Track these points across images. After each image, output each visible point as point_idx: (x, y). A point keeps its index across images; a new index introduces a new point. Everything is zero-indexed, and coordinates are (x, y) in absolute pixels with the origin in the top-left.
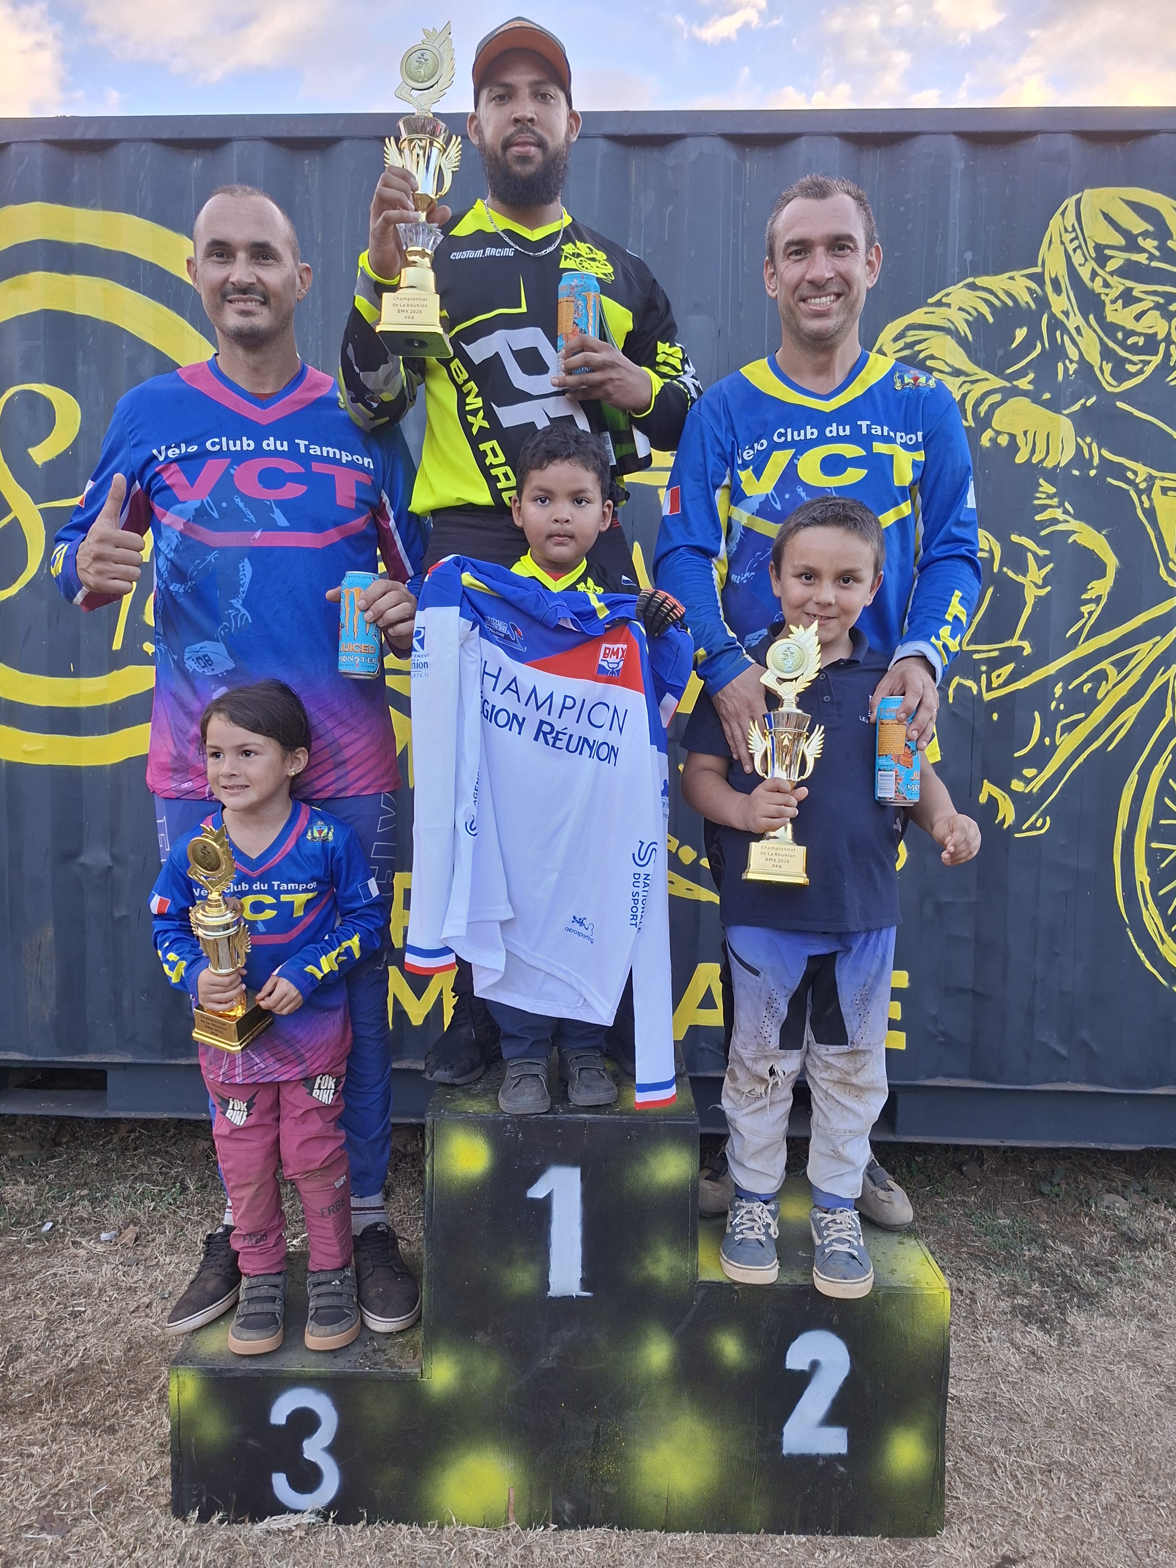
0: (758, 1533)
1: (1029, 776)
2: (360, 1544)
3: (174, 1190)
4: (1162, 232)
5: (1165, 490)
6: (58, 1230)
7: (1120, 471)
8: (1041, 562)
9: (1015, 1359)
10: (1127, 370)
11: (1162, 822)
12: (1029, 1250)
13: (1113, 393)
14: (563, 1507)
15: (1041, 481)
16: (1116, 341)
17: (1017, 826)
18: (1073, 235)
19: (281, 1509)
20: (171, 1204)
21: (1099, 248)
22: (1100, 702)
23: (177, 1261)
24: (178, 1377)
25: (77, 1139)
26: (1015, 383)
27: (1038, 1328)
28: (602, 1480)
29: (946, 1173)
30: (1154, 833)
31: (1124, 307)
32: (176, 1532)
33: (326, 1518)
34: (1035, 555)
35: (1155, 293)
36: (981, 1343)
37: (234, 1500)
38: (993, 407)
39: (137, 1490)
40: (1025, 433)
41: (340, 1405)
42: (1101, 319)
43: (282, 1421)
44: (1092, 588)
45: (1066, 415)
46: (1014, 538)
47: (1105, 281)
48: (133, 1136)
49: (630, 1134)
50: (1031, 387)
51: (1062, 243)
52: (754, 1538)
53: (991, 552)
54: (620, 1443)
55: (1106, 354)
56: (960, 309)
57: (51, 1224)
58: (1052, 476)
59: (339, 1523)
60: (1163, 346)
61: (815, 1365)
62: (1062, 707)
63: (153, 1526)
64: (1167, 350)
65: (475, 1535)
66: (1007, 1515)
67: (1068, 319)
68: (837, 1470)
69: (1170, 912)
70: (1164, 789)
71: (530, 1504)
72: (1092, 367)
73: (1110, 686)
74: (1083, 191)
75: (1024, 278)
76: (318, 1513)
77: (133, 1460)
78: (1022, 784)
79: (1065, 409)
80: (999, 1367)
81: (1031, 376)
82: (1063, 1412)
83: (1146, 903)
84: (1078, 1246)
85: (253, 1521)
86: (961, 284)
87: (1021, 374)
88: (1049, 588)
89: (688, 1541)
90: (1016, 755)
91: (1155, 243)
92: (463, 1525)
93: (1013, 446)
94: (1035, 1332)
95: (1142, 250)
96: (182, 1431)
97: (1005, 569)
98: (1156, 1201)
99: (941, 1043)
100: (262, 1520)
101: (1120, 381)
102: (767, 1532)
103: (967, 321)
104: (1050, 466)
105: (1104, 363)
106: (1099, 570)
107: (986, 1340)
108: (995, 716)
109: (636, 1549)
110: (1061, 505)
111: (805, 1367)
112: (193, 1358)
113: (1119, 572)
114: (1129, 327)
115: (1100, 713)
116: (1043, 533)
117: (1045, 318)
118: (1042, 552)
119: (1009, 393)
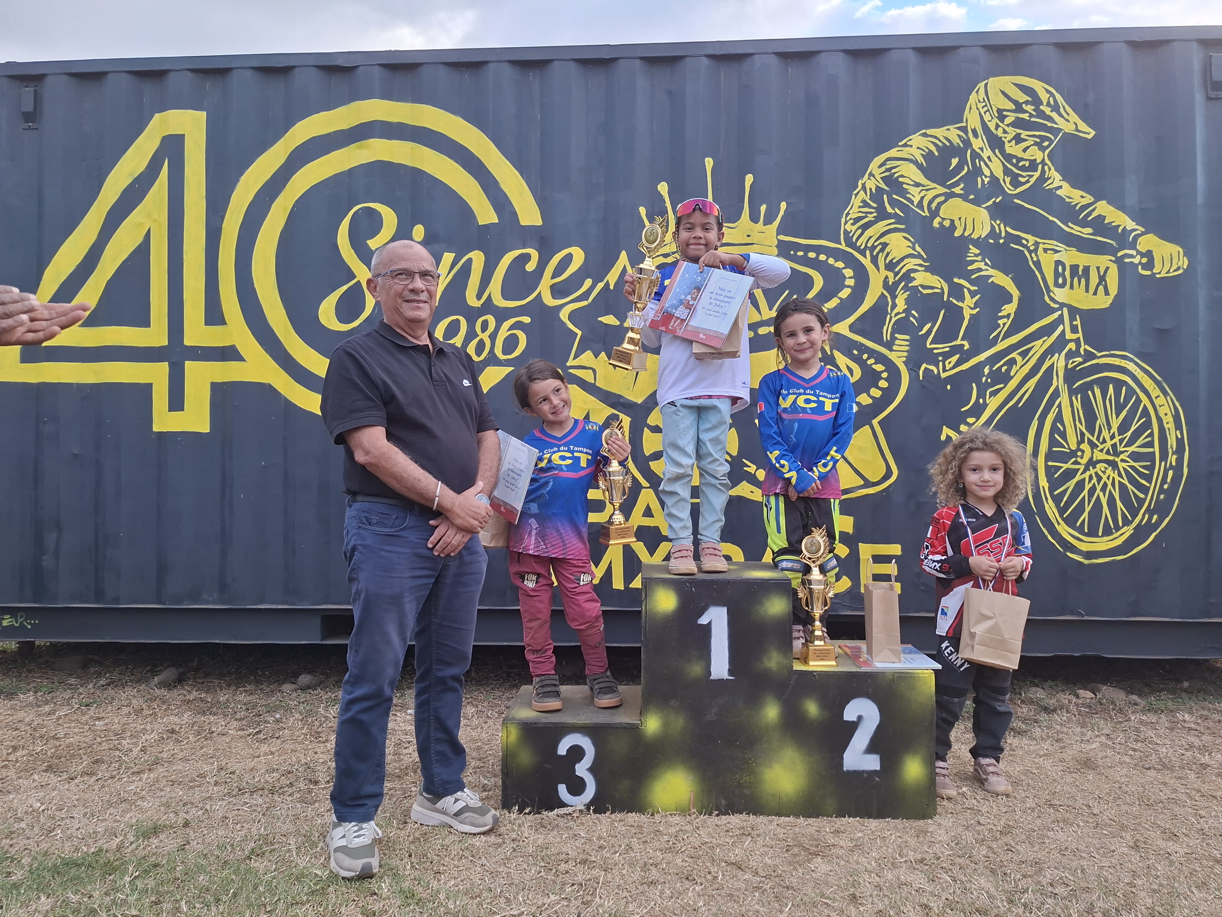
0: (832, 817)
1: (971, 422)
2: (610, 820)
4: (1036, 101)
5: (1045, 250)
7: (1018, 240)
8: (973, 294)
10: (1019, 181)
11: (1054, 449)
13: (1011, 194)
14: (721, 802)
15: (971, 246)
16: (1012, 164)
18: (984, 104)
19: (563, 805)
21: (1000, 111)
22: (1012, 377)
26: (952, 190)
28: (742, 786)
30: (1050, 456)
31: (1016, 145)
32: (507, 816)
33: (589, 809)
34: (969, 289)
35: (1034, 136)
37: (538, 799)
38: (940, 204)
40: (960, 219)
41: (595, 744)
42: (1002, 152)
43: (564, 753)
44: (1004, 309)
45: (984, 208)
46: (956, 280)
47: (1004, 130)
49: (753, 588)
50: (962, 192)
51: (978, 109)
52: (829, 818)
53: (942, 289)
54: (752, 764)
55: (1006, 172)
56: (918, 148)
58: (977, 243)
59: (596, 813)
60: (1040, 166)
61: (860, 718)
62: (989, 380)
64: (1043, 168)
65: (671, 817)
67: (983, 152)
68: (875, 780)
69: (1062, 505)
70: (1054, 429)
71: (702, 799)
72: (998, 179)
73: (1018, 368)
74: (988, 78)
75: (956, 129)
76: (584, 806)
78: (966, 427)
79: (983, 204)
81: (962, 186)
83: (1047, 499)
85: (549, 811)
86: (918, 134)
87: (956, 184)
88: (978, 309)
89: (792, 820)
90: (962, 410)
91: (1033, 107)
92: (665, 812)
93: (953, 227)
95: (1026, 112)
96: (508, 761)
97: (951, 299)
98: (1063, 691)
99: (923, 590)
100: (554, 810)
101: (1016, 187)
102: (837, 817)
103: (922, 155)
104: (976, 238)
105: (1006, 177)
106: (1008, 299)
108: (949, 387)
109: (763, 822)
110: (983, 260)
111: (855, 720)
112: (514, 719)
113: (1020, 299)
114: (1019, 156)
115: (1013, 384)
116: (973, 277)
117: (969, 151)
118: (973, 288)
119: (949, 196)
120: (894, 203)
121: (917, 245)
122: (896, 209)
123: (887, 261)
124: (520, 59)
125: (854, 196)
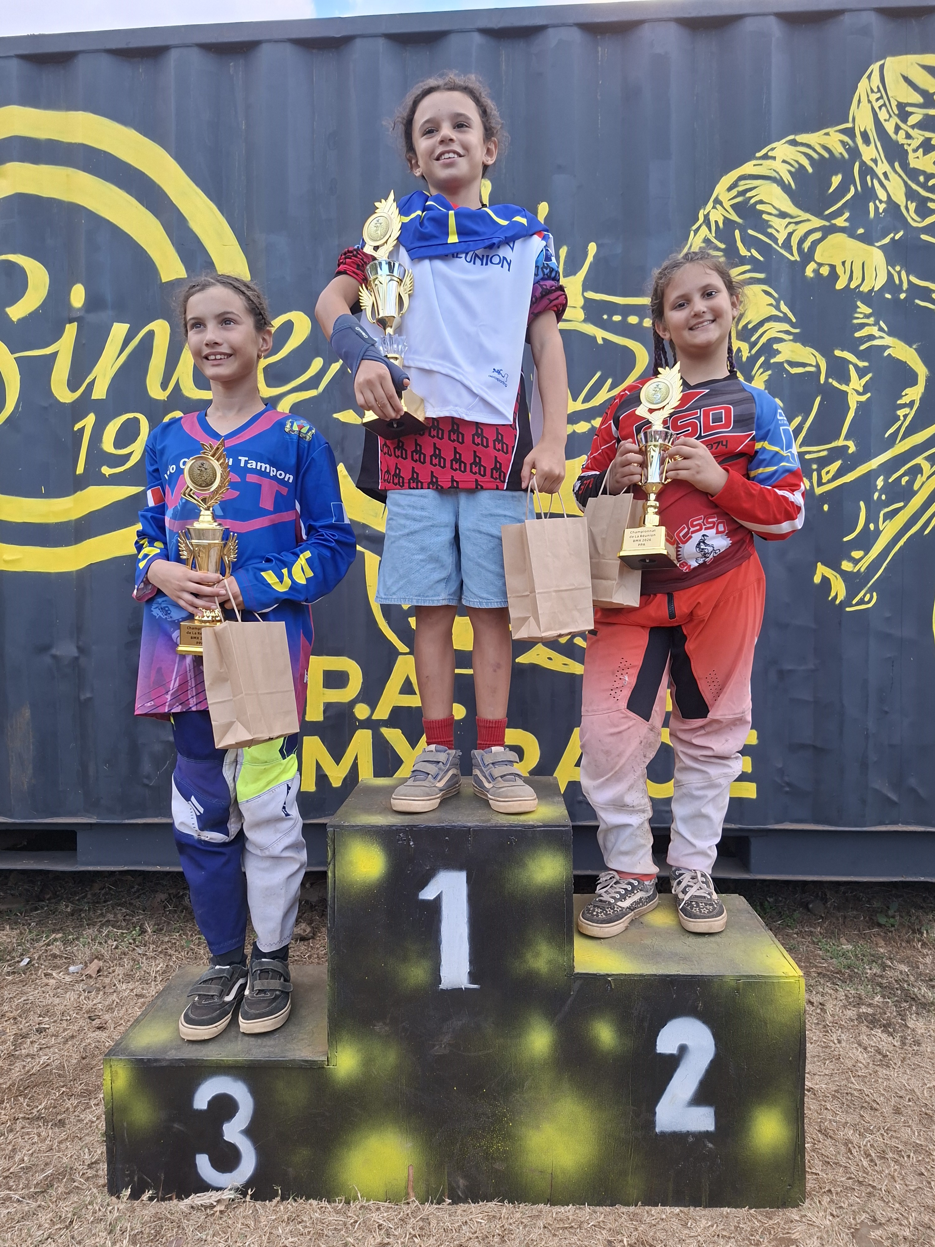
0: (636, 1206)
1: (857, 557)
2: (274, 1217)
3: (134, 932)
6: (33, 965)
7: (925, 294)
8: (861, 373)
9: (863, 1057)
10: (929, 207)
12: (870, 969)
13: (917, 227)
14: (457, 1183)
15: (859, 303)
16: (918, 183)
17: (847, 601)
18: (879, 95)
19: (204, 1187)
20: (130, 944)
21: (901, 106)
22: (916, 492)
23: (131, 988)
24: (111, 1066)
25: (58, 896)
26: (833, 222)
27: (882, 1032)
28: (492, 1158)
29: (795, 910)
31: (924, 154)
32: (110, 1208)
33: (244, 1194)
34: (856, 367)
36: (832, 1044)
37: (162, 1178)
38: (815, 244)
39: (79, 1173)
40: (844, 263)
41: (254, 1092)
42: (905, 165)
43: (204, 1106)
44: (906, 395)
45: (879, 247)
46: (838, 353)
47: (907, 133)
48: (103, 892)
49: (509, 840)
50: (847, 224)
51: (869, 101)
52: (632, 1209)
53: (818, 366)
54: (508, 1123)
55: (911, 195)
56: (784, 161)
57: (29, 960)
58: (868, 298)
59: (256, 1200)
61: (683, 1049)
62: (883, 497)
63: (91, 1203)
65: (378, 1209)
66: (863, 1188)
67: (877, 166)
68: (705, 1146)
71: (427, 1180)
72: (899, 206)
73: (924, 479)
74: (885, 58)
75: (838, 134)
76: (237, 1190)
77: (78, 1148)
78: (851, 565)
79: (877, 242)
80: (849, 1064)
81: (847, 215)
82: (909, 1100)
84: (914, 966)
85: (180, 1198)
86: (784, 141)
87: (838, 213)
88: (869, 395)
89: (571, 1213)
90: (845, 539)
92: (368, 1200)
93: (834, 275)
94: (879, 1034)
96: (115, 1118)
97: (830, 380)
99: (787, 793)
100: (187, 1197)
101: (923, 217)
102: (644, 1204)
103: (790, 172)
104: (866, 290)
105: (909, 202)
106: (911, 379)
107: (836, 1041)
108: (826, 507)
109: (523, 1220)
110: (876, 323)
111: (674, 1051)
112: (124, 1051)
113: (928, 380)
114: (929, 171)
115: (916, 502)
116: (862, 347)
117: (857, 165)
118: (861, 364)
119: (828, 231)
120: (749, 242)
121: (782, 302)
122: (753, 251)
123: (740, 327)
124: (214, 41)
125: (692, 233)
